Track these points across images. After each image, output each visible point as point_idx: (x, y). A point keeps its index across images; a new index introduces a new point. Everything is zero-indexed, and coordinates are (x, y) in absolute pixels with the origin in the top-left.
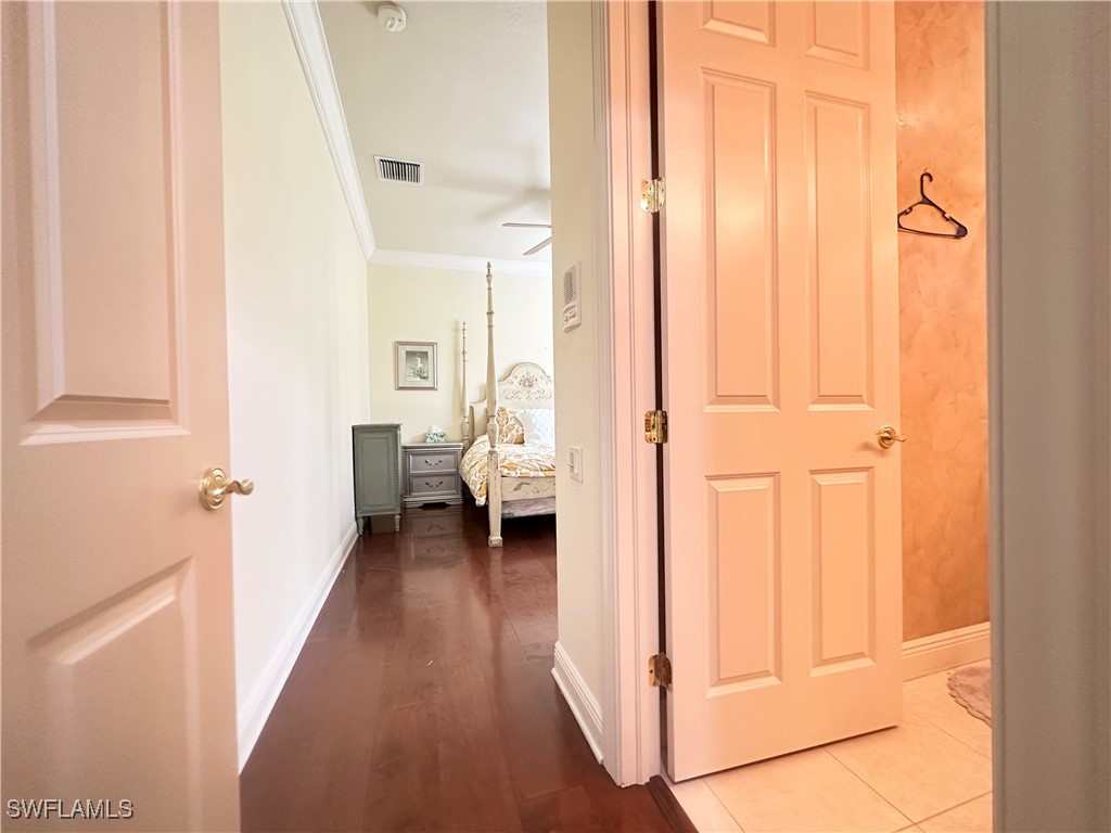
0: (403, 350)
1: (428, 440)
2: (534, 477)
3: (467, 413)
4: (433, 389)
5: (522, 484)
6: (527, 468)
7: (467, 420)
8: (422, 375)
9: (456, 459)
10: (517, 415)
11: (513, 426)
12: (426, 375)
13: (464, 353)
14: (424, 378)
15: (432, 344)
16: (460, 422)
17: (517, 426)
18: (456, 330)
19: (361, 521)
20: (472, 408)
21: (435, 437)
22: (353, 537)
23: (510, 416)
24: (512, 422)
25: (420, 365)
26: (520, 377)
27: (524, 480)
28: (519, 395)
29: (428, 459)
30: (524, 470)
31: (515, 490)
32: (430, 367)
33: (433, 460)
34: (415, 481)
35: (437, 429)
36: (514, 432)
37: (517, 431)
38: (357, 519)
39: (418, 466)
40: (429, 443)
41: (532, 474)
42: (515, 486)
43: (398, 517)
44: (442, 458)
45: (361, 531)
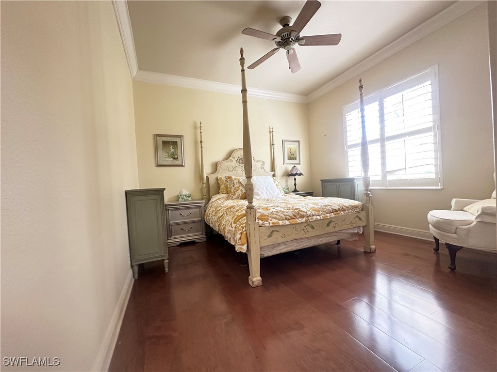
0: (160, 140)
1: (180, 199)
2: (283, 225)
3: (205, 181)
4: (182, 166)
5: (273, 231)
6: (276, 218)
7: (205, 186)
8: (174, 157)
9: (201, 211)
10: (241, 180)
11: (238, 187)
12: (176, 156)
13: (201, 142)
14: (175, 159)
15: (180, 137)
16: (200, 187)
17: (241, 188)
18: (195, 128)
19: (136, 268)
20: (207, 177)
21: (185, 197)
22: (131, 282)
23: (235, 181)
24: (237, 185)
25: (172, 150)
26: (236, 157)
27: (275, 228)
28: (237, 169)
29: (182, 212)
30: (274, 221)
31: (269, 237)
32: (179, 151)
33: (185, 213)
34: (173, 228)
35: (185, 192)
36: (239, 191)
37: (242, 191)
38: (132, 267)
39: (175, 218)
40: (181, 201)
41: (281, 223)
42: (268, 234)
43: (167, 261)
44: (191, 211)
45: (136, 276)
